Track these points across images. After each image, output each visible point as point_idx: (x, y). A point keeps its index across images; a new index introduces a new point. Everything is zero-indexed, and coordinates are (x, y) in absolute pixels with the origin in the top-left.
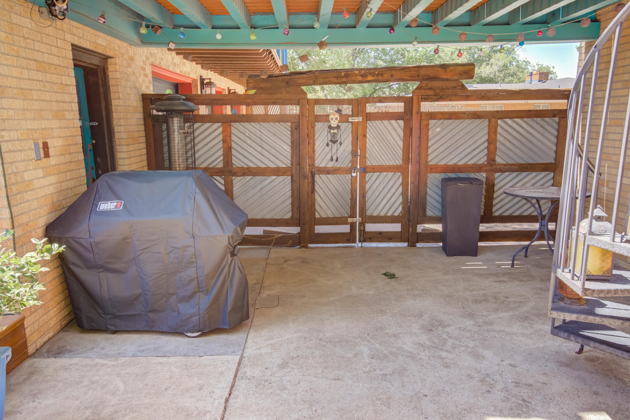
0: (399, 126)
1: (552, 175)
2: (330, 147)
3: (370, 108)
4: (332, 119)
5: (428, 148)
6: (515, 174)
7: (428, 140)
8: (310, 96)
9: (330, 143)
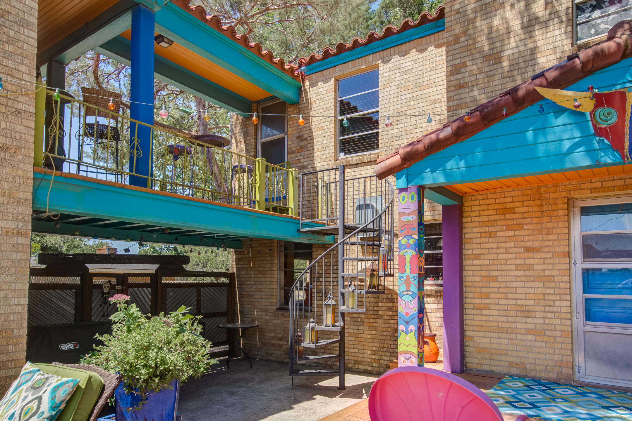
0: (149, 292)
1: (226, 318)
2: (102, 307)
3: (131, 280)
4: (105, 287)
5: (166, 305)
6: (210, 319)
7: (166, 300)
8: (91, 271)
9: (103, 304)
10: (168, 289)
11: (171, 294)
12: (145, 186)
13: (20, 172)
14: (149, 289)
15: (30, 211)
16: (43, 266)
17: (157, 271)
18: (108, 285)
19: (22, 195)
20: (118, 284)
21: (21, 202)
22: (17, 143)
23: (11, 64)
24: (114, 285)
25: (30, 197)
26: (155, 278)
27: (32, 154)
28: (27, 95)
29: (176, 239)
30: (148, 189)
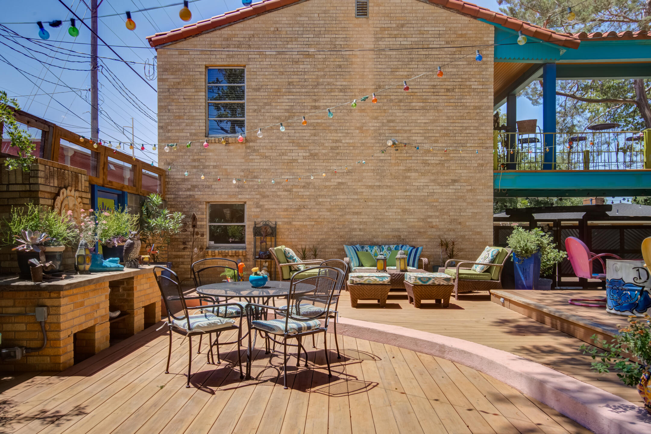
0: (577, 232)
4: (545, 228)
7: (591, 238)
10: (593, 230)
11: (596, 234)
12: (551, 168)
13: (488, 174)
14: (578, 230)
15: (492, 191)
16: (508, 216)
17: (583, 217)
18: (547, 227)
19: (489, 184)
20: (554, 226)
21: (489, 187)
22: (487, 162)
23: (483, 128)
24: (552, 227)
25: (492, 184)
26: (582, 222)
27: (493, 165)
28: (490, 139)
29: (588, 194)
30: (553, 170)
